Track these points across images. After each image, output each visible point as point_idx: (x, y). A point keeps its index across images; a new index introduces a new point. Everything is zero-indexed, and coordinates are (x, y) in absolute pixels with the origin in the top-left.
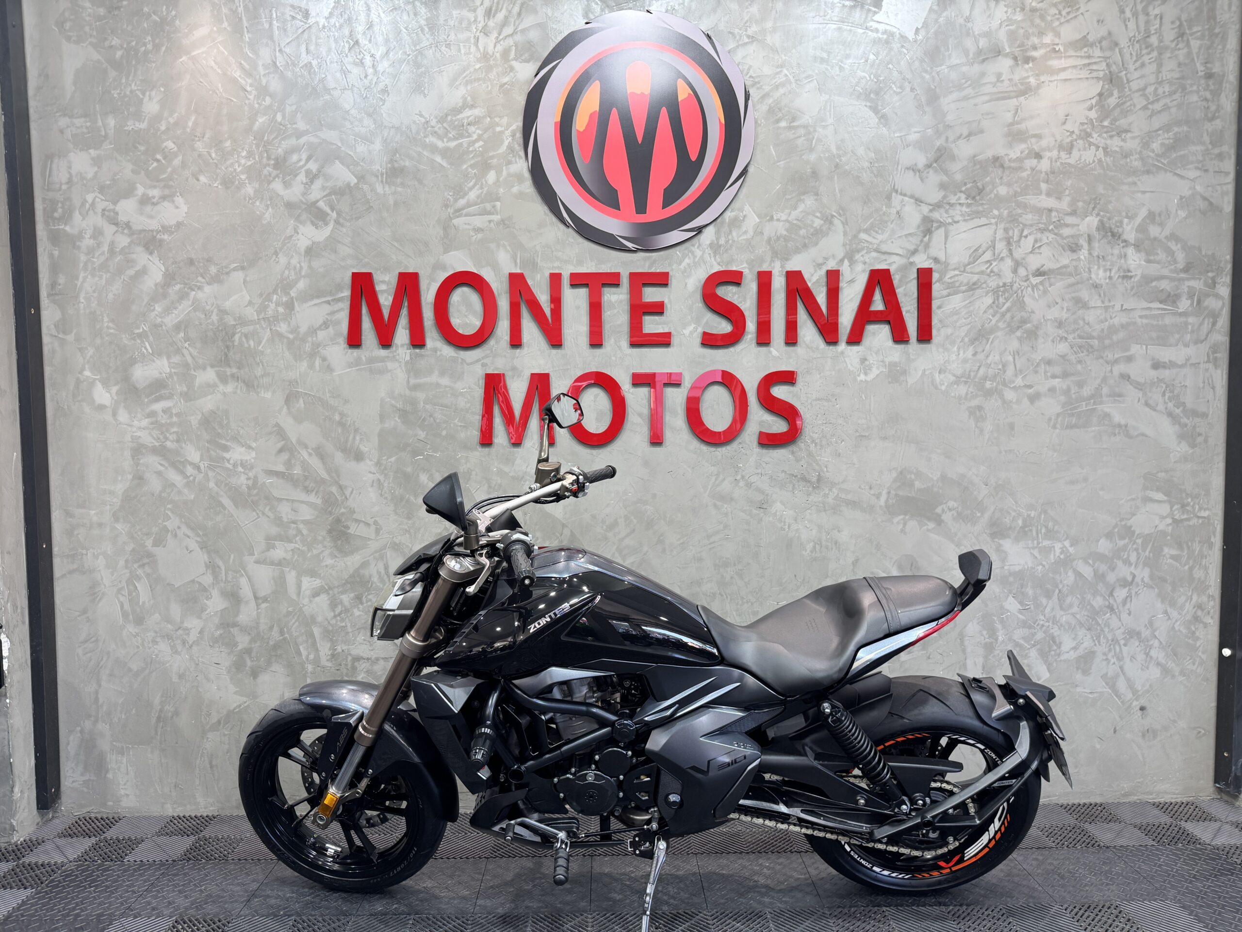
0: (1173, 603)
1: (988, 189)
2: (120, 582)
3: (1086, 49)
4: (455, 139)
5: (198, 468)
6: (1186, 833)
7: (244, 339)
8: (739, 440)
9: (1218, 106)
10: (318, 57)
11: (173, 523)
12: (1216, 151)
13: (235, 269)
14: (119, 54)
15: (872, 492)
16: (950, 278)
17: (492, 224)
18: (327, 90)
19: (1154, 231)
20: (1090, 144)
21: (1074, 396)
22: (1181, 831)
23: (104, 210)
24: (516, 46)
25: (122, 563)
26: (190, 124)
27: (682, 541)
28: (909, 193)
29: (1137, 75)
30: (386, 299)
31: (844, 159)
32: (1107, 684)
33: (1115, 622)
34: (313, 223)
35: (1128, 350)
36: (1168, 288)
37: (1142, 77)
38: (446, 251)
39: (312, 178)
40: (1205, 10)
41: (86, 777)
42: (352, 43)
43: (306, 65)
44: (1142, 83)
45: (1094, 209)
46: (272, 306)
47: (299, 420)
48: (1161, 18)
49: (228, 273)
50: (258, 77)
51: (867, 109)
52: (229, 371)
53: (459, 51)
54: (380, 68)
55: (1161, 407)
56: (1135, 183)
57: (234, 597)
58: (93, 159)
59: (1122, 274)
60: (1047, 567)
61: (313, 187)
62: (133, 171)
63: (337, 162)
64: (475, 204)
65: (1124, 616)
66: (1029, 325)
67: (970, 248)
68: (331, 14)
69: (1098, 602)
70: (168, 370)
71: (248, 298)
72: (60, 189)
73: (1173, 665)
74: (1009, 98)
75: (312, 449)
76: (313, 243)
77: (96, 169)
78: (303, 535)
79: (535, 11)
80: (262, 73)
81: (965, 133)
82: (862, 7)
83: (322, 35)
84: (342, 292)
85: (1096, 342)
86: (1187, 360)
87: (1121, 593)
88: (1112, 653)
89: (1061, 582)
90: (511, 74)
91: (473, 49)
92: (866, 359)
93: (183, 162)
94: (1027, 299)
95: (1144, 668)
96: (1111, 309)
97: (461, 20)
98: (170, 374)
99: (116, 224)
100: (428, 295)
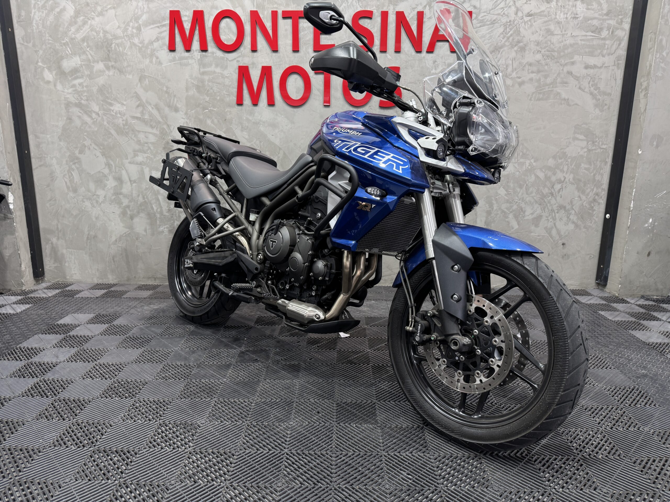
0: (583, 192)
2: (64, 171)
5: (98, 114)
7: (117, 46)
8: (369, 105)
11: (88, 142)
13: (110, 8)
16: (482, 17)
21: (542, 83)
25: (64, 162)
30: (188, 25)
32: (547, 232)
33: (553, 201)
35: (572, 58)
36: (597, 24)
41: (55, 265)
46: (130, 29)
47: (146, 90)
49: (107, 11)
52: (110, 64)
55: (587, 90)
57: (119, 180)
59: (573, 16)
60: (521, 172)
65: (558, 198)
66: (521, 44)
67: (493, 0)
69: (546, 191)
70: (80, 63)
71: (117, 24)
73: (581, 223)
75: (154, 106)
78: (151, 150)
84: (165, 21)
85: (556, 53)
86: (603, 64)
87: (558, 187)
88: (551, 217)
89: (528, 180)
92: (436, 61)
94: (521, 30)
95: (566, 224)
96: (565, 36)
98: (81, 65)
100: (209, 23)
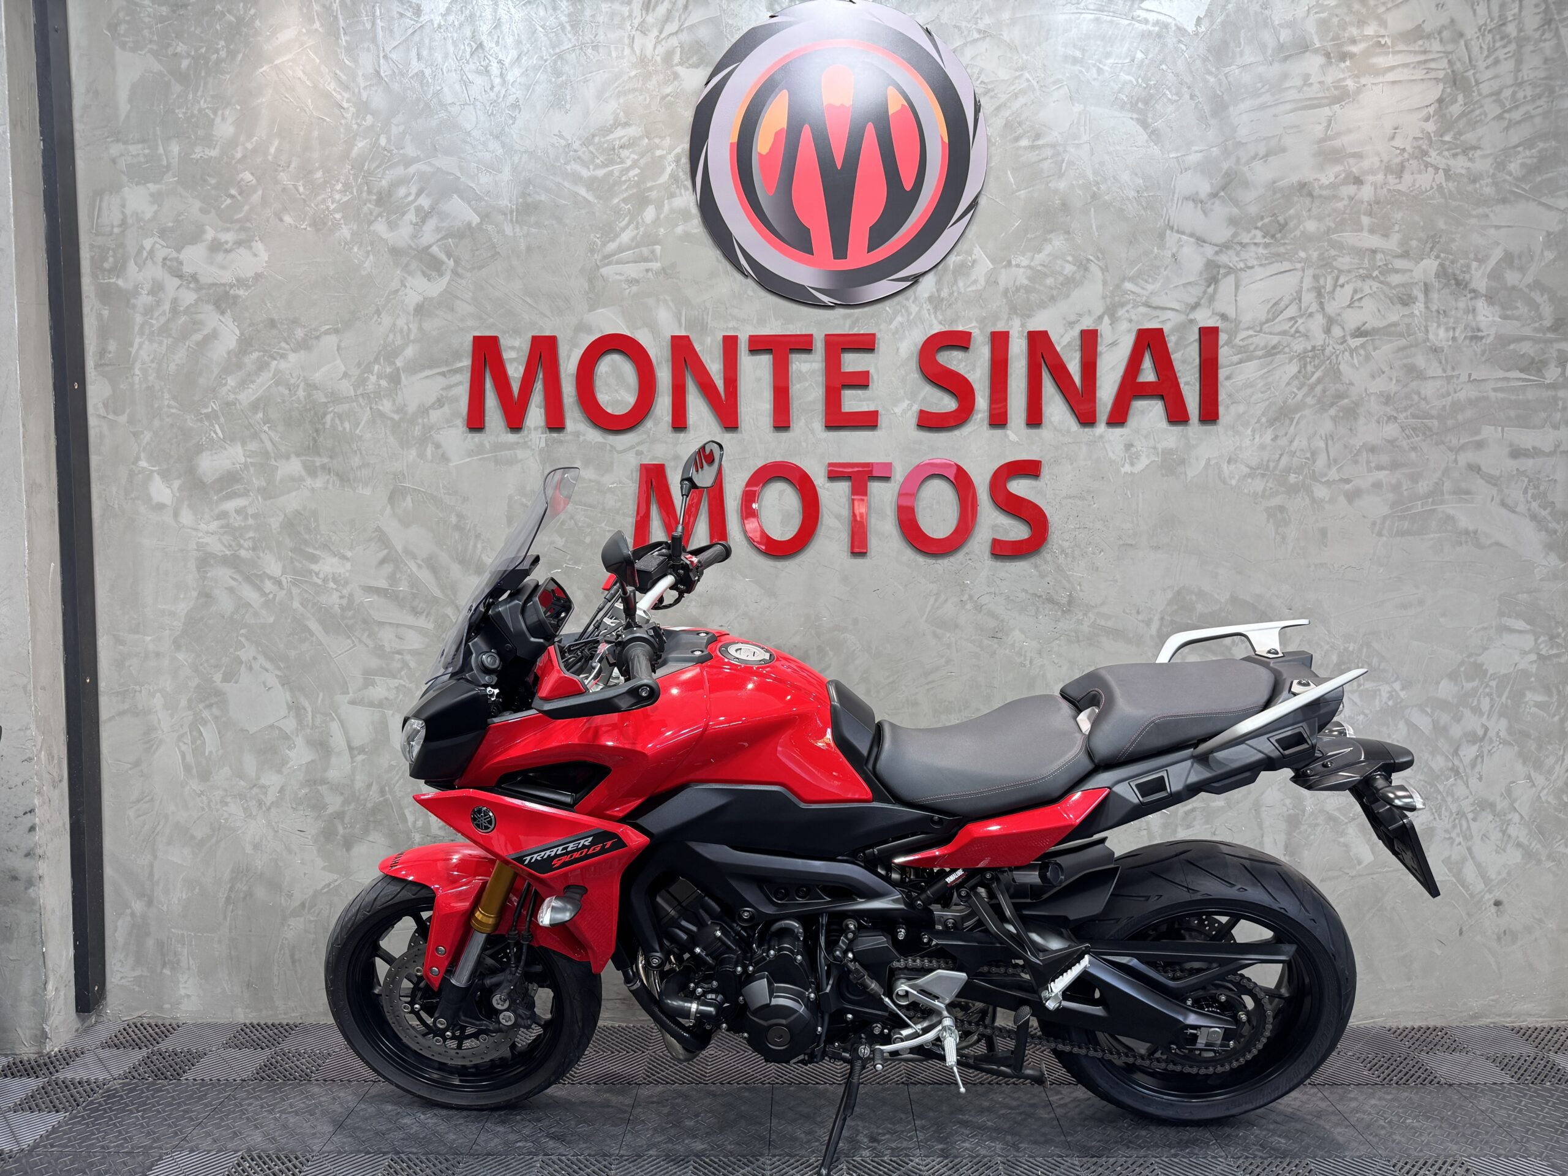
0: (1538, 765)
1: (1291, 225)
2: (182, 726)
3: (1420, 42)
4: (604, 165)
5: (279, 583)
6: (1556, 1069)
7: (337, 421)
8: (965, 549)
10: (432, 65)
11: (247, 653)
14: (185, 63)
15: (1140, 617)
16: (1242, 340)
17: (650, 274)
18: (443, 106)
19: (1512, 277)
20: (1427, 165)
21: (1405, 493)
22: (1549, 1066)
23: (165, 259)
24: (682, 47)
25: (183, 703)
26: (272, 150)
27: (891, 679)
28: (1188, 230)
29: (1489, 74)
30: (516, 369)
31: (1102, 187)
32: (1450, 870)
33: (1460, 790)
34: (424, 274)
35: (1478, 433)
36: (1531, 352)
37: (1496, 77)
38: (592, 309)
39: (424, 216)
41: (137, 973)
42: (475, 46)
43: (417, 74)
44: (1495, 85)
45: (1432, 249)
46: (373, 378)
47: (405, 522)
49: (318, 338)
50: (356, 90)
51: (1134, 123)
52: (318, 462)
53: (610, 54)
54: (510, 78)
55: (1521, 508)
56: (1487, 216)
57: (322, 746)
58: (152, 195)
59: (1470, 334)
60: (1370, 716)
61: (425, 228)
62: (201, 210)
63: (455, 196)
64: (630, 248)
65: (1473, 781)
66: (1346, 401)
67: (1268, 301)
68: (449, 10)
69: (1438, 763)
70: (243, 460)
71: (343, 369)
72: (111, 233)
73: (1539, 846)
74: (1320, 106)
75: (423, 560)
76: (425, 299)
77: (155, 207)
78: (409, 668)
79: (706, 3)
80: (362, 85)
81: (1262, 151)
83: (438, 36)
84: (461, 361)
85: (1436, 422)
86: (1557, 446)
87: (1469, 752)
88: (1458, 830)
90: (676, 83)
91: (627, 51)
92: (1132, 445)
93: (263, 198)
94: (1343, 367)
95: (1501, 850)
96: (1455, 380)
97: (612, 15)
98: (246, 464)
99: (180, 277)
100: (569, 364)
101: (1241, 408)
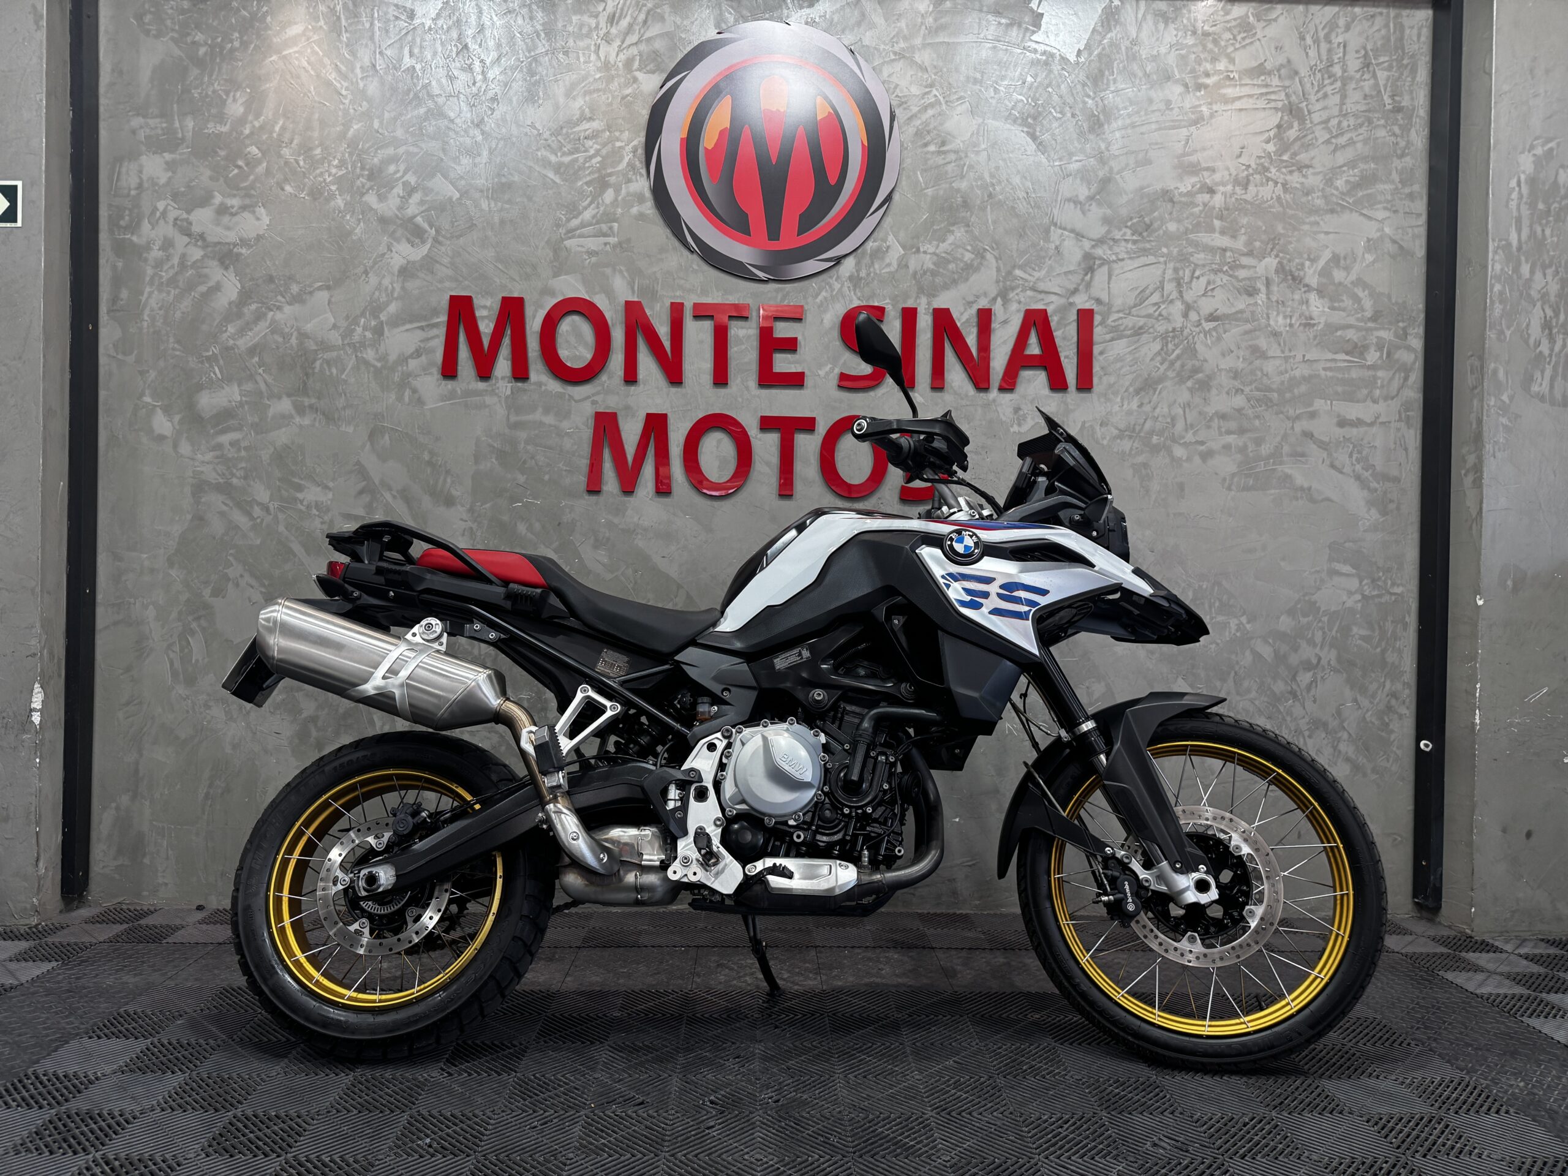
0: (1363, 690)
1: (1156, 225)
2: (171, 636)
3: (1263, 78)
4: (573, 153)
7: (325, 366)
8: (879, 493)
9: (1408, 142)
10: (422, 61)
11: (235, 571)
12: (1407, 190)
14: (202, 51)
16: (1114, 321)
17: (608, 247)
18: (431, 96)
19: (1339, 275)
20: (1268, 179)
21: (1251, 455)
23: (176, 219)
24: (641, 55)
25: (174, 615)
26: (277, 129)
28: (1069, 227)
29: (1318, 106)
30: (487, 326)
31: (998, 188)
33: (1298, 711)
34: (409, 241)
35: (1311, 405)
36: (1355, 338)
37: (1325, 108)
38: (556, 275)
39: (410, 191)
40: (1392, 39)
41: (119, 862)
42: (460, 47)
43: (408, 69)
44: (1324, 115)
45: (1272, 250)
46: (359, 330)
47: (383, 458)
48: (1345, 47)
49: (311, 293)
50: (354, 80)
51: (1024, 135)
52: (307, 401)
53: (578, 59)
54: (491, 75)
55: (1347, 469)
56: (1317, 223)
58: (167, 163)
59: (1304, 321)
60: (1222, 645)
61: (411, 201)
62: (211, 178)
63: (439, 175)
64: (591, 225)
65: (1309, 704)
66: (1200, 375)
67: (1136, 288)
68: (438, 15)
69: (1279, 687)
70: (239, 398)
71: (333, 321)
72: (128, 195)
73: (1365, 761)
74: (1179, 127)
75: (397, 492)
76: (408, 262)
77: (170, 174)
79: (662, 19)
80: (359, 76)
81: (1132, 164)
82: (1020, 26)
83: (428, 37)
84: (438, 317)
85: (1276, 395)
86: (1377, 418)
87: (1305, 678)
89: (1237, 663)
90: (635, 86)
91: (593, 57)
92: (1019, 409)
93: (267, 169)
94: (1199, 347)
96: (1292, 360)
97: (581, 26)
98: (241, 402)
99: (189, 235)
100: (534, 324)
101: (1112, 379)
